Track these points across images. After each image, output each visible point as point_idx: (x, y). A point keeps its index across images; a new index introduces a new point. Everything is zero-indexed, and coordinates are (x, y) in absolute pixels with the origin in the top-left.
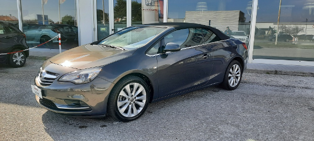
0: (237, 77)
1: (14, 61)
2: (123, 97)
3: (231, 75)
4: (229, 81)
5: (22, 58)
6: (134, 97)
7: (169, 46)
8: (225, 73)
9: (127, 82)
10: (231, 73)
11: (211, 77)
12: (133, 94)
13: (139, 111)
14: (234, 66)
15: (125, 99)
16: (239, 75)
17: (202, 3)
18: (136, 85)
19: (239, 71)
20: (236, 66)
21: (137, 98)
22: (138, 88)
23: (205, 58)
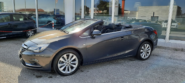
0: (148, 53)
1: (28, 35)
2: (62, 62)
3: (143, 51)
4: (141, 55)
5: (32, 33)
6: (69, 62)
7: (95, 32)
8: (138, 50)
9: (65, 53)
10: (143, 50)
11: (127, 52)
12: (69, 60)
13: (73, 70)
14: (145, 45)
15: (64, 62)
16: (149, 51)
17: (138, 3)
18: (71, 55)
19: (150, 48)
20: (147, 45)
21: (72, 63)
22: (72, 57)
23: (122, 40)
